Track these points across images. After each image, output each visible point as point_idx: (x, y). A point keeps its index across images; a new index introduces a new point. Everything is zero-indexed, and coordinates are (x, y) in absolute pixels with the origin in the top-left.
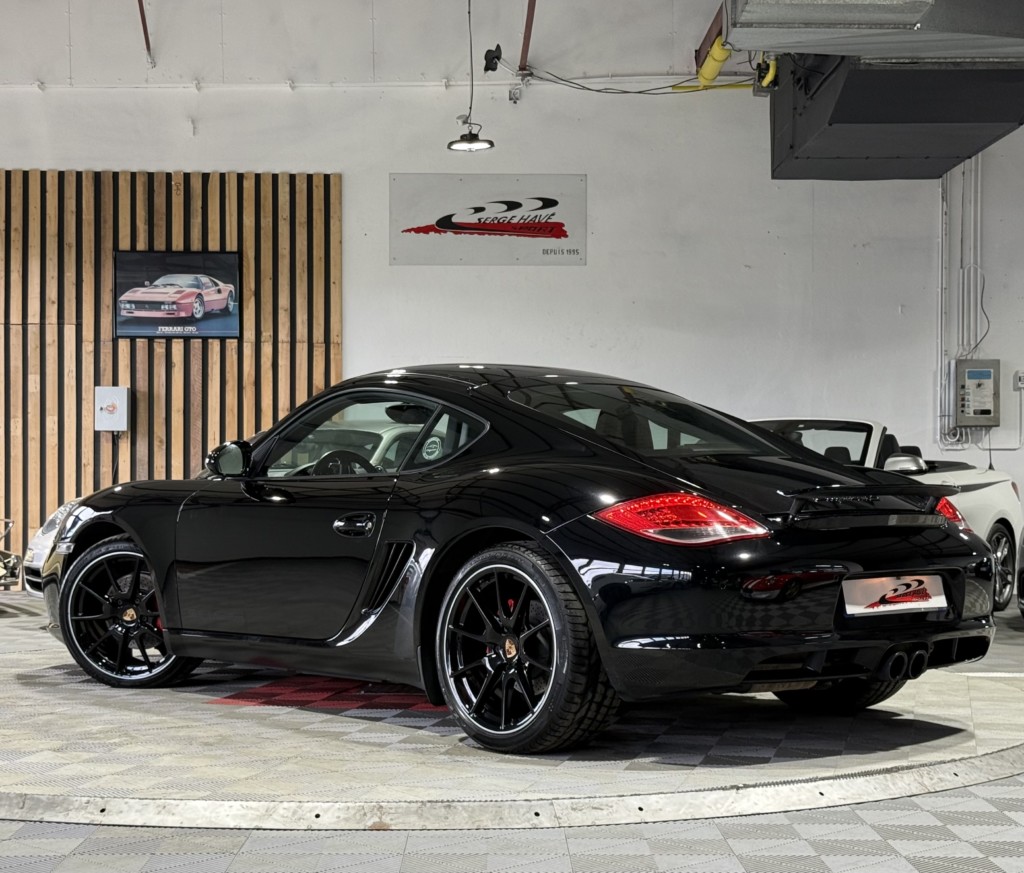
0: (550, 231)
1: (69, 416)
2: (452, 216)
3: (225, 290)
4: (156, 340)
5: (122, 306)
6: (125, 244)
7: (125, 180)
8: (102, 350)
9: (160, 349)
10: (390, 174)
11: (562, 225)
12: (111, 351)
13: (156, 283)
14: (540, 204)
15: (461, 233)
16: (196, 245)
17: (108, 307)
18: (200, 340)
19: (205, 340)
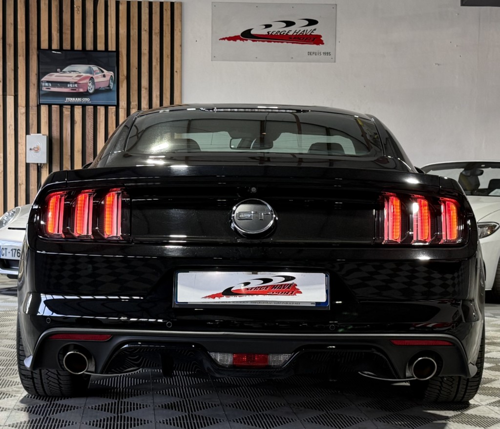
0: (313, 40)
1: (10, 154)
2: (251, 29)
3: (109, 75)
4: (65, 106)
5: (43, 84)
6: (45, 45)
7: (45, 4)
8: (30, 112)
9: (67, 112)
10: (212, 2)
11: (320, 36)
12: (36, 113)
13: (64, 70)
14: (307, 23)
15: (256, 41)
16: (89, 46)
17: (34, 85)
18: (92, 107)
19: (95, 107)
